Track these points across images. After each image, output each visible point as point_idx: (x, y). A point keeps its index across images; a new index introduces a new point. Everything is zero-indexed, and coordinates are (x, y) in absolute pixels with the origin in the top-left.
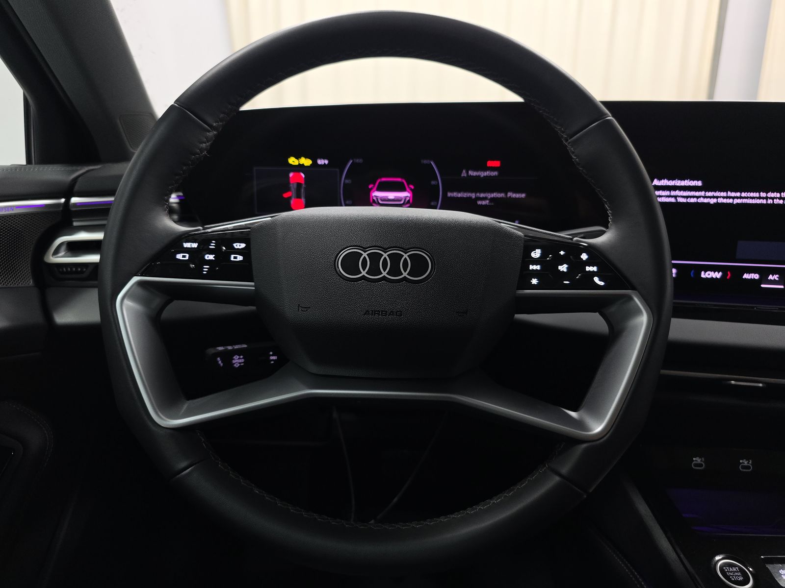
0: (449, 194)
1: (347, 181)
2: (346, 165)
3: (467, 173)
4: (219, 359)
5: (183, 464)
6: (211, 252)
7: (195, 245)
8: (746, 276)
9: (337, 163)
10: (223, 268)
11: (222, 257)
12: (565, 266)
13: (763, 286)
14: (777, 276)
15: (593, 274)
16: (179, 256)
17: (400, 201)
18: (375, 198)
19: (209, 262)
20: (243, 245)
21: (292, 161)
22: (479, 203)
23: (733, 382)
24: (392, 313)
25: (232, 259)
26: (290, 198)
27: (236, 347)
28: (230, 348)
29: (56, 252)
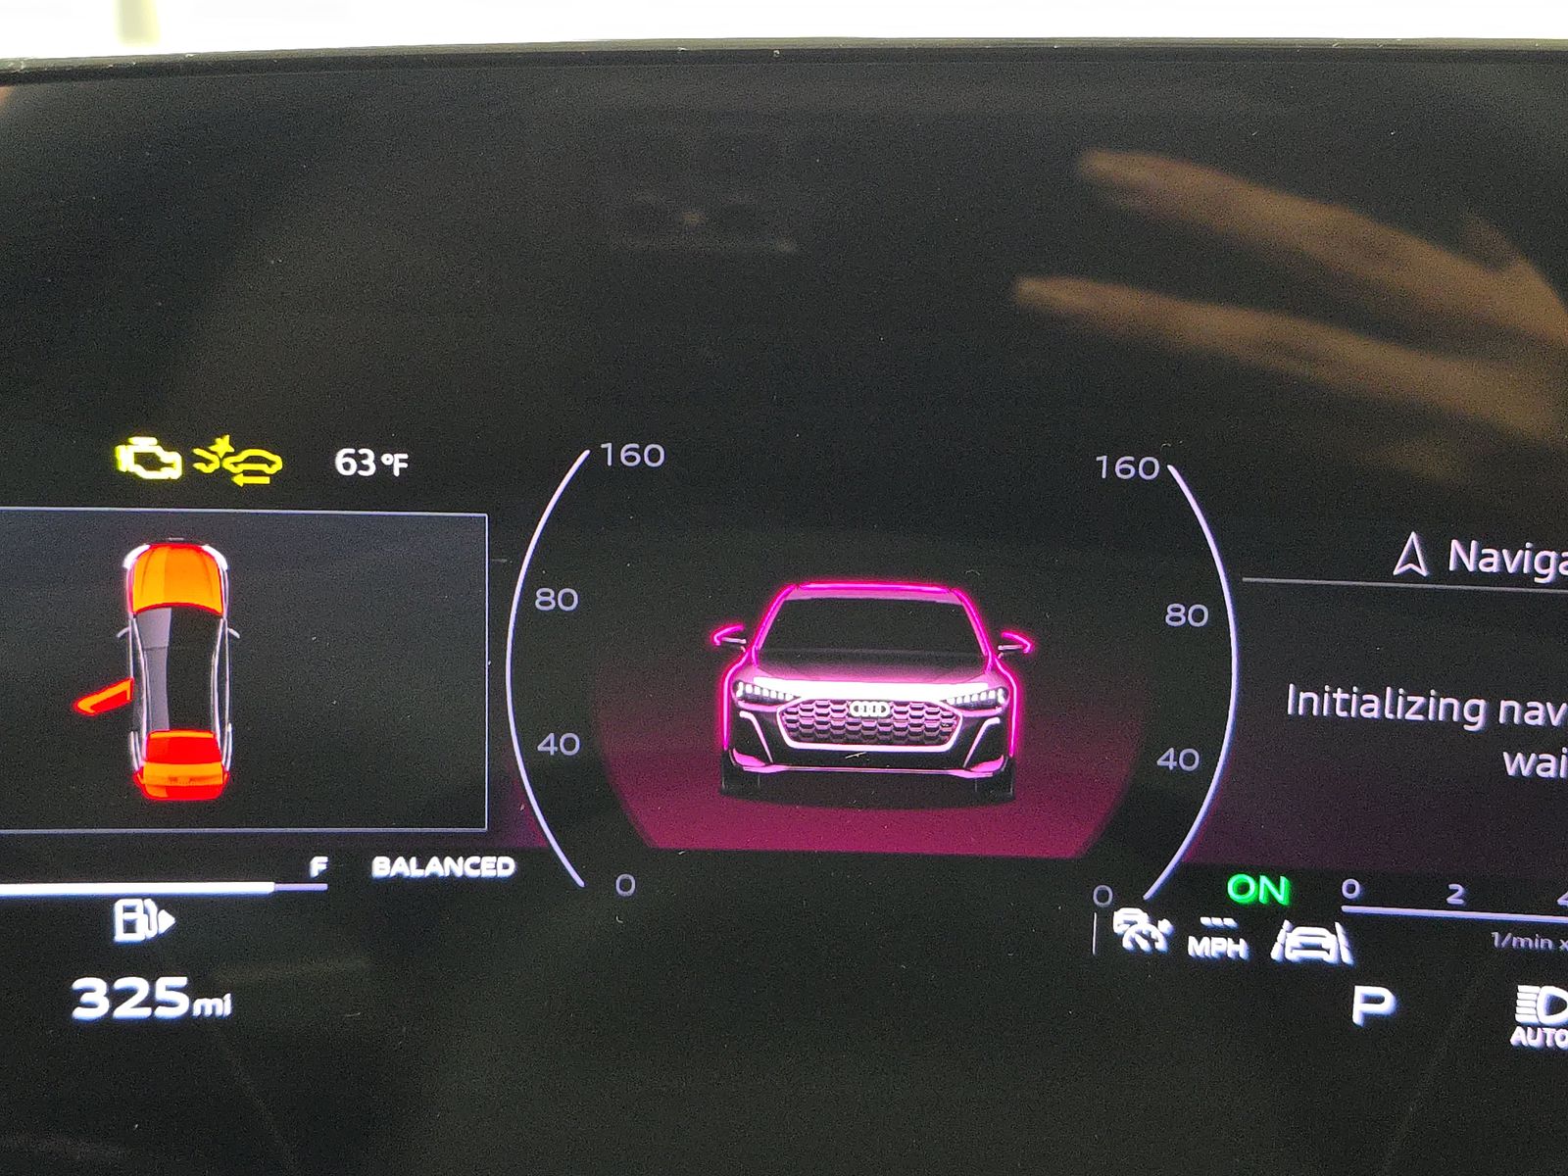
0: (1298, 701)
1: (547, 599)
3: (1437, 554)
9: (478, 466)
18: (748, 715)
21: (139, 455)
22: (1517, 765)
26: (123, 719)
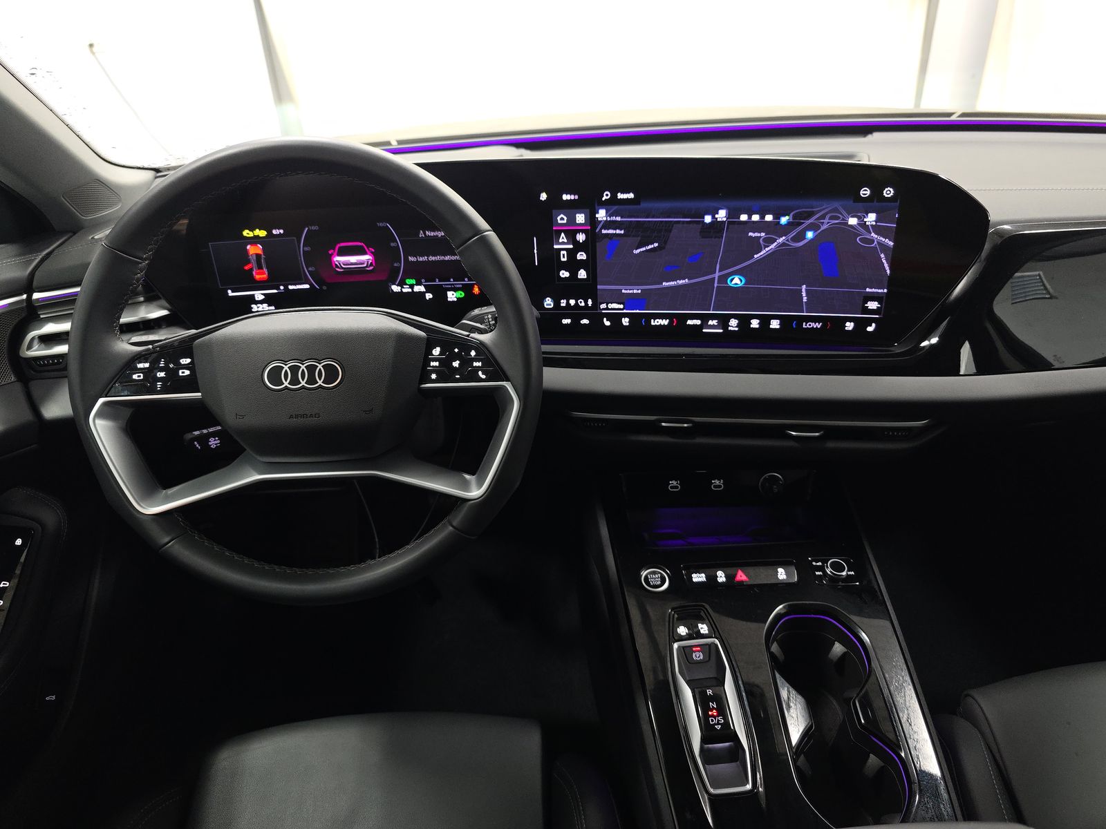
1: (306, 248)
2: (303, 233)
3: (425, 234)
4: (196, 443)
5: (167, 540)
6: (161, 370)
7: (147, 365)
8: (690, 322)
9: (293, 231)
10: (174, 383)
11: (172, 374)
12: (458, 362)
13: (704, 330)
14: (717, 321)
15: (478, 368)
16: (135, 377)
17: (363, 264)
18: (337, 263)
19: (161, 379)
20: (188, 361)
21: (246, 233)
23: (663, 424)
24: (311, 416)
25: (181, 374)
26: (251, 270)
27: (211, 430)
28: (205, 431)
29: (30, 347)
